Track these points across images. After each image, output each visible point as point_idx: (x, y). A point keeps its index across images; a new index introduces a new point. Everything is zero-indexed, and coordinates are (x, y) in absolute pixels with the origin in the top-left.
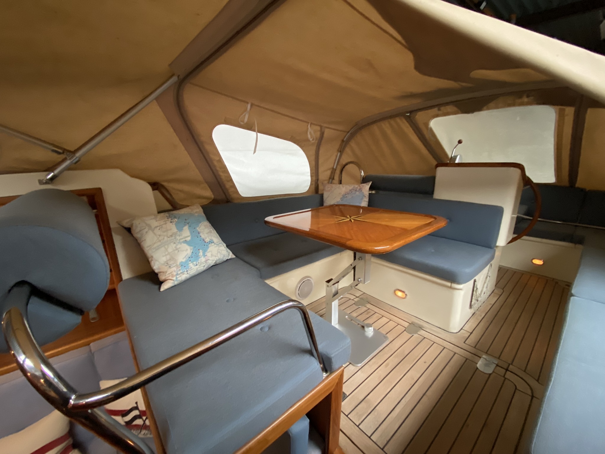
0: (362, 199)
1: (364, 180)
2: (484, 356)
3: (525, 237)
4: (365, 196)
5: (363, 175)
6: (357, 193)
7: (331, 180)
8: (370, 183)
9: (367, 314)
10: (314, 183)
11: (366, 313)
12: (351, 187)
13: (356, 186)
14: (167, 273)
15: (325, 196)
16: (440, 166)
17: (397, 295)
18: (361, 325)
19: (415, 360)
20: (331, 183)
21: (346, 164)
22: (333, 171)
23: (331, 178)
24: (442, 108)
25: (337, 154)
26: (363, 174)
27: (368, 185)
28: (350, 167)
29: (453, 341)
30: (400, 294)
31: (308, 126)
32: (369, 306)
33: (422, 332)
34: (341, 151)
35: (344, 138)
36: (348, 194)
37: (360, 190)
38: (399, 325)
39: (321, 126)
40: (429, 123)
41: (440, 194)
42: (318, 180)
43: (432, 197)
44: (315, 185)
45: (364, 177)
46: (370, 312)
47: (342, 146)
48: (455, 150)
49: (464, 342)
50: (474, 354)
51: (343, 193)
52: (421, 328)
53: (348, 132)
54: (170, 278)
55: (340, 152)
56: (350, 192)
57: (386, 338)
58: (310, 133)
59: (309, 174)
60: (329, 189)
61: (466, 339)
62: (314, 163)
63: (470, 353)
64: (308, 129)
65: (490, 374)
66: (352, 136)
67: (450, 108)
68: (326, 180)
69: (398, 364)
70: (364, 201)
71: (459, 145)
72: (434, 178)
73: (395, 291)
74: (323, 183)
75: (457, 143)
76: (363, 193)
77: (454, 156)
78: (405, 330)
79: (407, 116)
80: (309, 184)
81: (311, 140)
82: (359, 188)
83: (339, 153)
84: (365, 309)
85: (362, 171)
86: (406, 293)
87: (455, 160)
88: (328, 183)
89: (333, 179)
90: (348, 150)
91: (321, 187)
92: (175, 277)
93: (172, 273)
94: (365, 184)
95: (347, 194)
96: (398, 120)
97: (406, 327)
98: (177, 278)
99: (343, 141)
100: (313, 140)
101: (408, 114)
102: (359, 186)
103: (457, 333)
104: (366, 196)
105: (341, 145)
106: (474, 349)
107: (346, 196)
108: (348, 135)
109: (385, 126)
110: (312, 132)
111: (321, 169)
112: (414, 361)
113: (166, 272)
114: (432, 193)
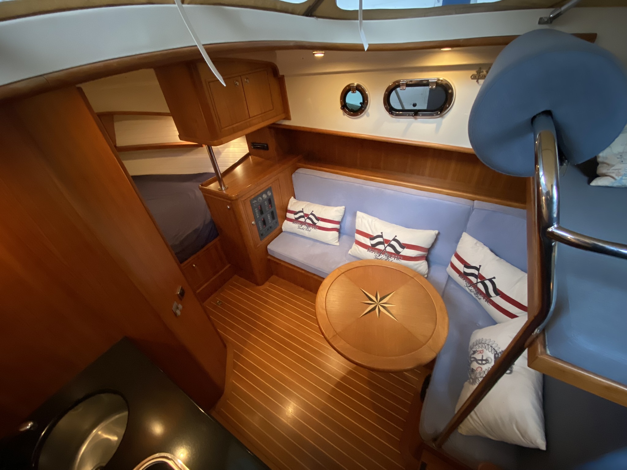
14: (613, 168)
54: (614, 175)
92: (620, 177)
93: (620, 171)
98: (621, 179)
113: (613, 166)
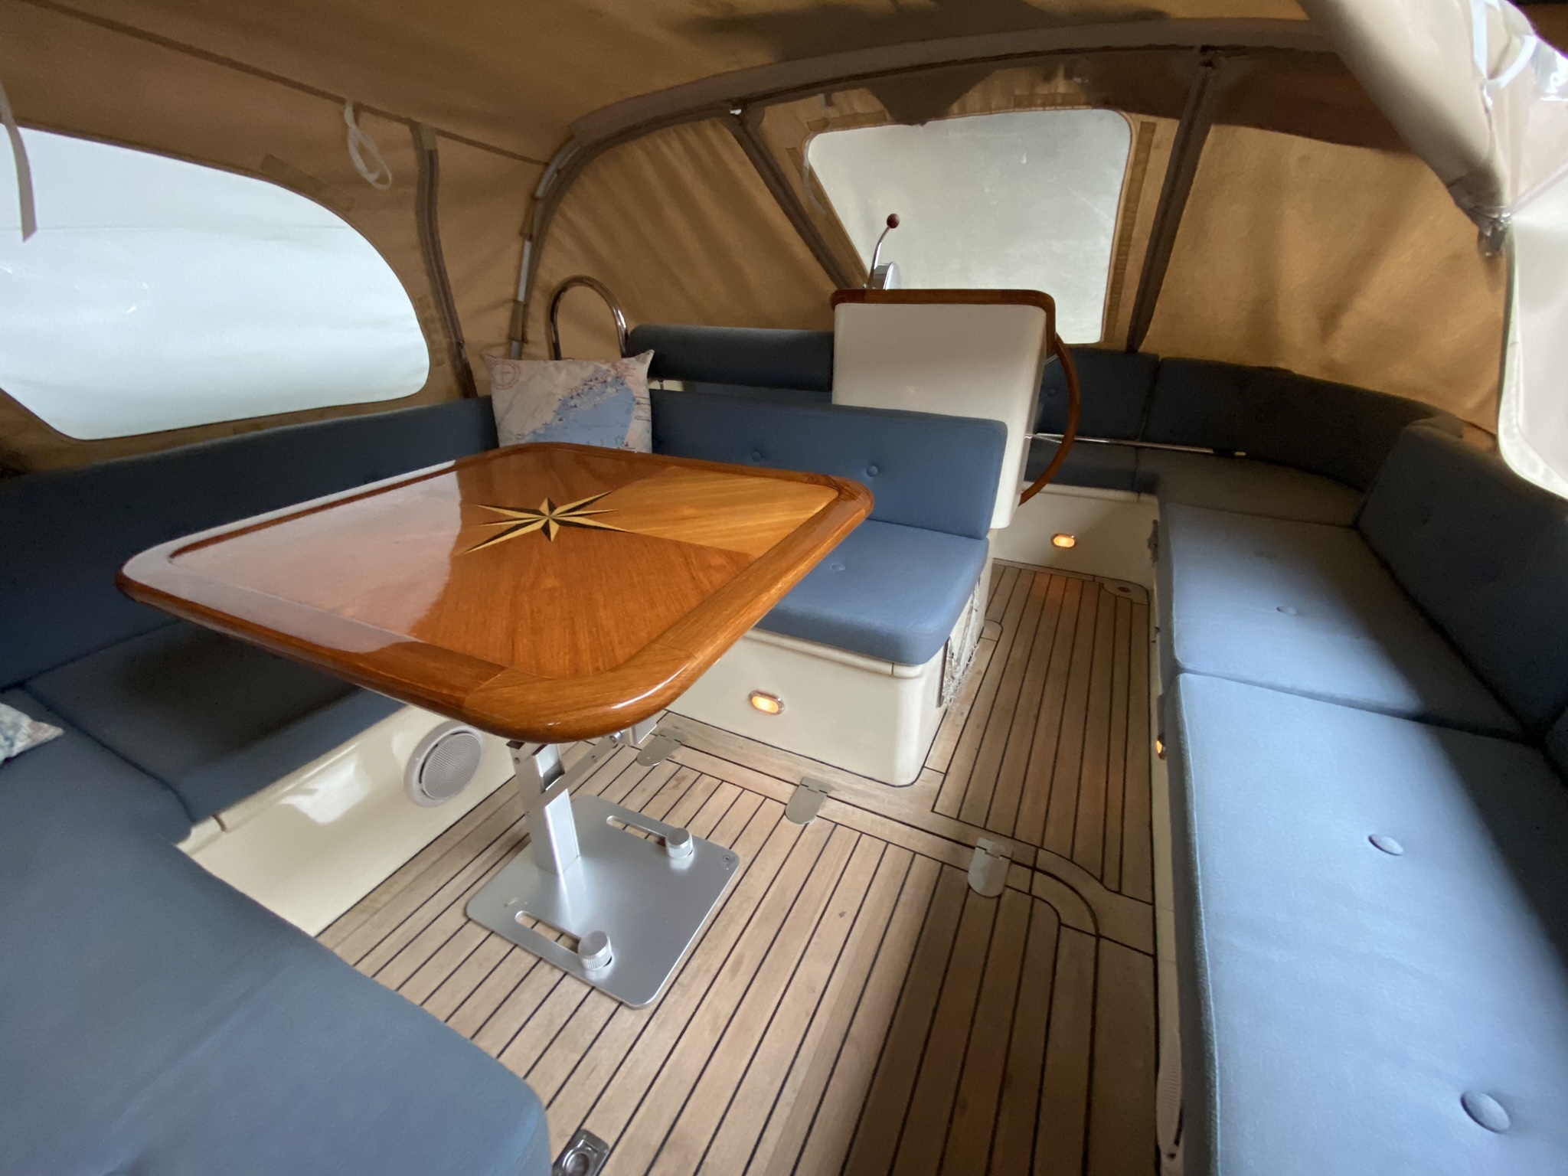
0: (629, 412)
1: (632, 345)
2: (982, 841)
3: (1048, 487)
4: (637, 399)
5: (625, 326)
6: (609, 390)
7: (515, 344)
8: (650, 356)
9: (676, 787)
10: (446, 357)
11: (673, 782)
12: (588, 371)
13: (604, 367)
15: (499, 405)
16: (843, 301)
17: (757, 706)
18: (655, 835)
19: (815, 913)
20: (519, 357)
21: (564, 288)
22: (520, 312)
23: (517, 342)
24: (838, 97)
25: (523, 247)
26: (622, 321)
27: (644, 362)
28: (579, 295)
29: (907, 812)
30: (763, 703)
31: (341, 114)
32: (681, 755)
33: (829, 808)
34: (535, 234)
35: (536, 188)
36: (578, 395)
37: (619, 379)
38: (768, 799)
39: (414, 127)
40: (805, 151)
41: (850, 391)
42: (457, 347)
43: (830, 400)
44: (454, 367)
45: (629, 333)
46: (684, 778)
47: (533, 218)
48: (881, 248)
49: (933, 811)
50: (957, 842)
51: (560, 393)
52: (824, 792)
53: (547, 165)
55: (531, 238)
56: (586, 388)
57: (731, 860)
58: (362, 150)
59: (415, 323)
60: (510, 376)
61: (935, 795)
62: (423, 281)
63: (949, 839)
64: (346, 126)
65: (999, 897)
66: (566, 179)
67: (859, 100)
68: (496, 345)
69: (769, 949)
70: (638, 418)
71: (891, 230)
72: (828, 339)
73: (751, 697)
74: (482, 357)
75: (885, 226)
76: (628, 389)
77: (879, 267)
78: (784, 813)
79: (734, 114)
80: (426, 362)
81: (371, 178)
82: (613, 372)
83: (528, 245)
84: (671, 768)
85: (619, 312)
86: (779, 700)
87: (883, 283)
88: (508, 356)
89: (524, 340)
90: (558, 232)
91: (479, 373)
94: (633, 359)
95: (575, 394)
96: (706, 126)
97: (786, 802)
99: (534, 198)
100: (382, 179)
101: (738, 112)
102: (614, 366)
103: (912, 783)
104: (642, 401)
105: (529, 214)
106: (957, 824)
107: (572, 403)
108: (547, 176)
109: (670, 147)
110: (372, 147)
111: (462, 306)
112: (811, 922)
114: (828, 386)
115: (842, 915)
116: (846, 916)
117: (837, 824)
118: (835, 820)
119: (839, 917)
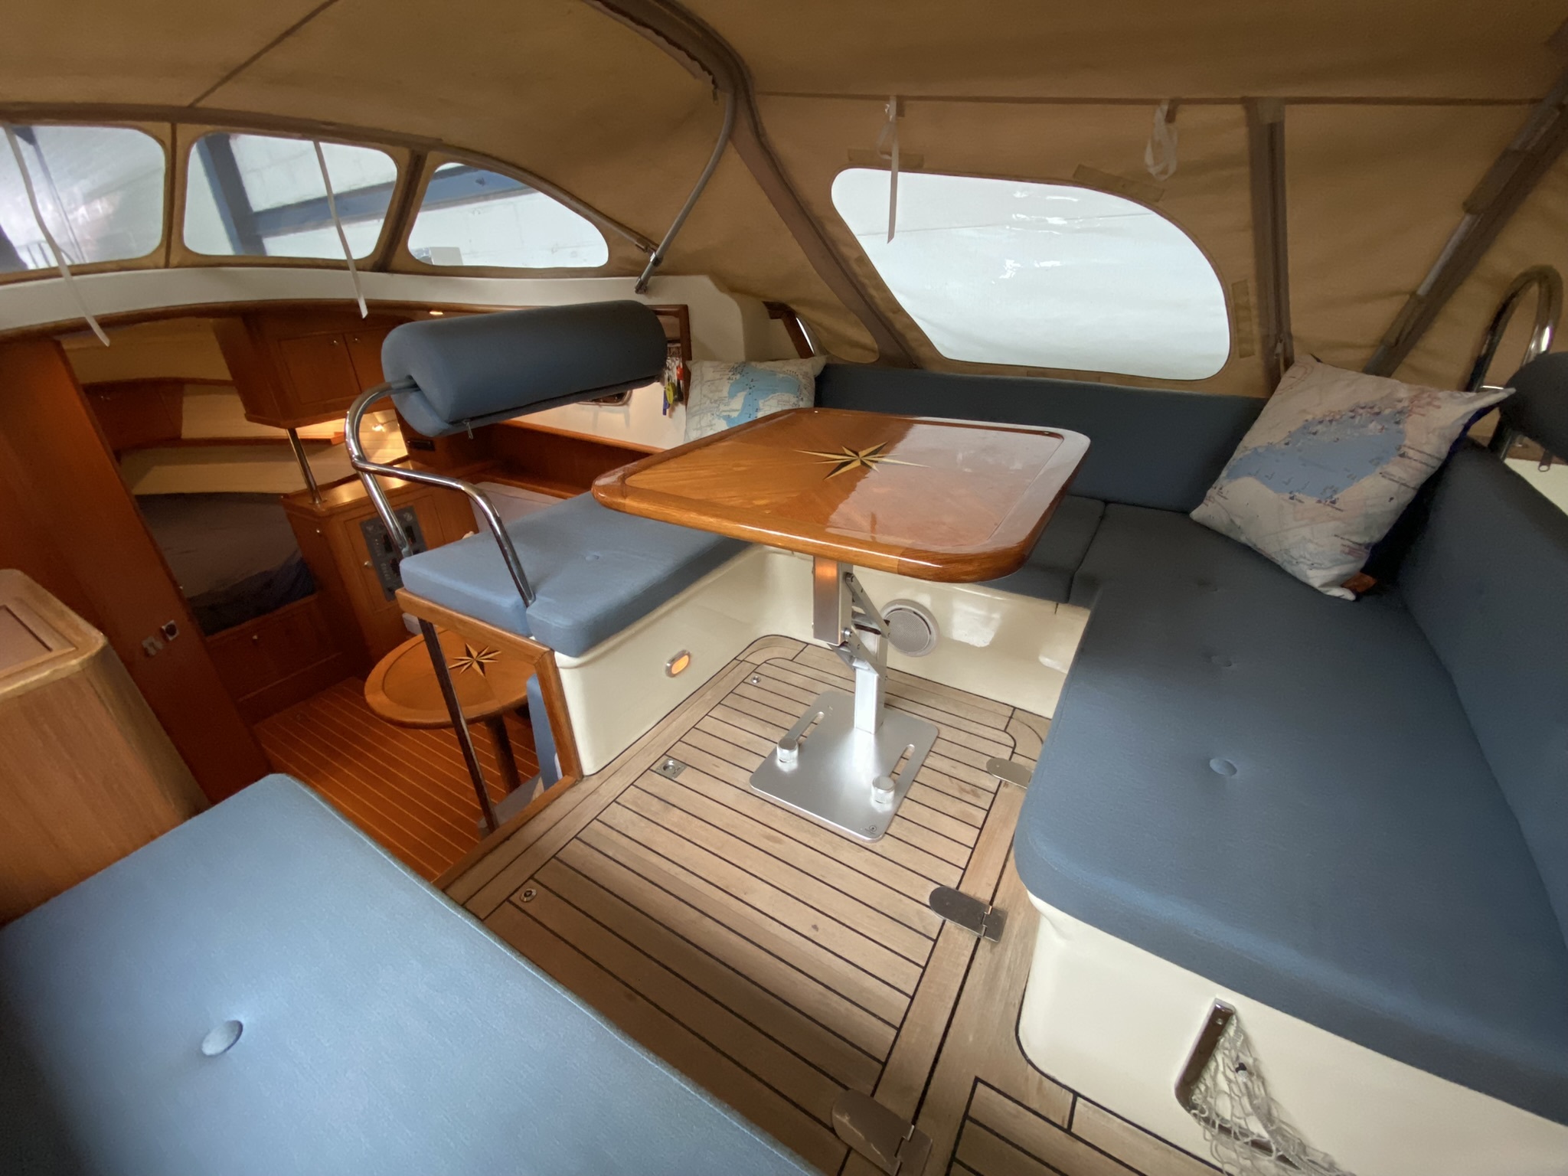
4: (1404, 450)
6: (1374, 426)
12: (1375, 395)
25: (1459, 223)
33: (960, 937)
35: (1514, 139)
36: (1332, 421)
37: (1400, 416)
39: (1251, 103)
46: (976, 795)
49: (977, 1080)
50: (922, 1099)
52: (987, 934)
53: (1535, 103)
58: (1157, 145)
70: (1384, 475)
76: (1401, 433)
78: (944, 888)
81: (1155, 170)
83: (1468, 220)
84: (989, 785)
95: (1329, 418)
97: (960, 891)
107: (1318, 427)
115: (815, 927)
116: (813, 930)
117: (936, 941)
118: (940, 939)
119: (813, 924)
